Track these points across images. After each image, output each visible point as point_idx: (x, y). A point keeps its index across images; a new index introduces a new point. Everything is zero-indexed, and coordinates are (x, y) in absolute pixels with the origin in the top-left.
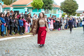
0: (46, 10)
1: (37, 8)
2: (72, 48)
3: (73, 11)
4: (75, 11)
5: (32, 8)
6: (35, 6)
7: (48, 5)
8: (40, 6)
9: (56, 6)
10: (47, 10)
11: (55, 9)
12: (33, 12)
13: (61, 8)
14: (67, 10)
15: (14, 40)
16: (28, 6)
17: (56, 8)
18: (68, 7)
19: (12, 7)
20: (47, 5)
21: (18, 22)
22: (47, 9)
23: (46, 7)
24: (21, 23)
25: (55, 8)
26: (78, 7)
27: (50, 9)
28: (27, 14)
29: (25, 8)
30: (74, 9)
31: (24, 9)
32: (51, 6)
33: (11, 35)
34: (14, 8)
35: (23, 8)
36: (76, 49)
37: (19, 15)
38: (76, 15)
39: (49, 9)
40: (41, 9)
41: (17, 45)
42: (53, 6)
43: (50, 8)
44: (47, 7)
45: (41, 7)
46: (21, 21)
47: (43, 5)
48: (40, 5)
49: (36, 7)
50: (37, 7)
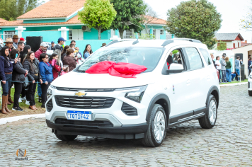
0: (125, 32)
1: (97, 27)
2: (198, 145)
3: (205, 36)
4: (211, 35)
5: (84, 28)
6: (91, 22)
7: (131, 18)
8: (107, 22)
9: (154, 21)
10: (128, 34)
11: (153, 29)
12: (84, 38)
13: (170, 26)
14: (188, 31)
15: (26, 124)
16: (70, 22)
17: (154, 27)
18: (189, 24)
19: (22, 24)
20: (127, 19)
21: (37, 71)
22: (126, 29)
23: (123, 24)
24: (47, 72)
25: (150, 27)
26: (220, 22)
27: (136, 31)
28: (66, 48)
29: (60, 27)
30: (208, 30)
31: (59, 30)
32: (138, 20)
33: (17, 109)
34: (28, 29)
35: (56, 28)
36: (211, 148)
37: (42, 51)
38: (216, 45)
39: (133, 30)
40: (108, 31)
41: (35, 140)
42: (146, 22)
43: (136, 28)
44: (127, 24)
45: (110, 24)
46: (47, 67)
47: (116, 20)
48: (107, 20)
49: (94, 24)
50: (97, 23)
